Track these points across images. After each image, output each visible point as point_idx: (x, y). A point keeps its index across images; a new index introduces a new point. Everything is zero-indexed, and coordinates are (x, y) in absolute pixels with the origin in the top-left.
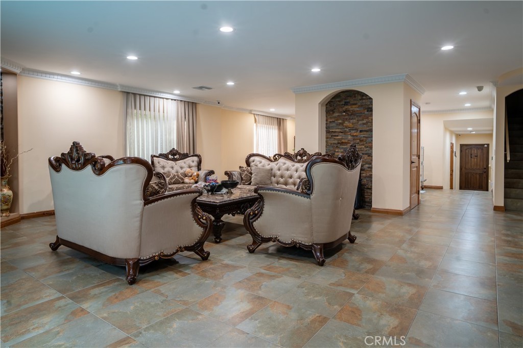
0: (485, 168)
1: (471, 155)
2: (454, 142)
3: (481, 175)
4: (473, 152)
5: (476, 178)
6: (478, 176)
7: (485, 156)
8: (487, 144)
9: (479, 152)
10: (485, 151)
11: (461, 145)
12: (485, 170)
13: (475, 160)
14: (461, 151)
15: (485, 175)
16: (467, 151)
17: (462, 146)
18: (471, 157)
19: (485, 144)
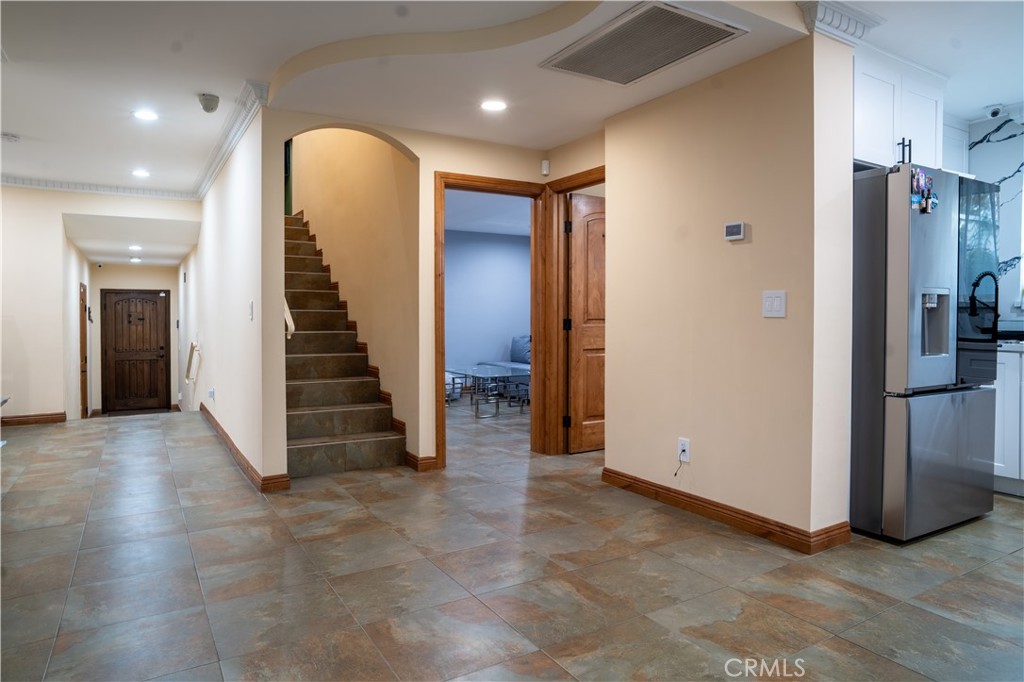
0: (162, 348)
1: (130, 316)
2: (86, 282)
3: (152, 363)
4: (133, 309)
5: (143, 372)
6: (146, 368)
7: (161, 318)
8: (165, 291)
9: (148, 307)
10: (161, 307)
11: (102, 290)
12: (162, 352)
13: (140, 327)
14: (104, 307)
15: (161, 364)
16: (119, 307)
17: (105, 293)
18: (130, 322)
19: (160, 291)
